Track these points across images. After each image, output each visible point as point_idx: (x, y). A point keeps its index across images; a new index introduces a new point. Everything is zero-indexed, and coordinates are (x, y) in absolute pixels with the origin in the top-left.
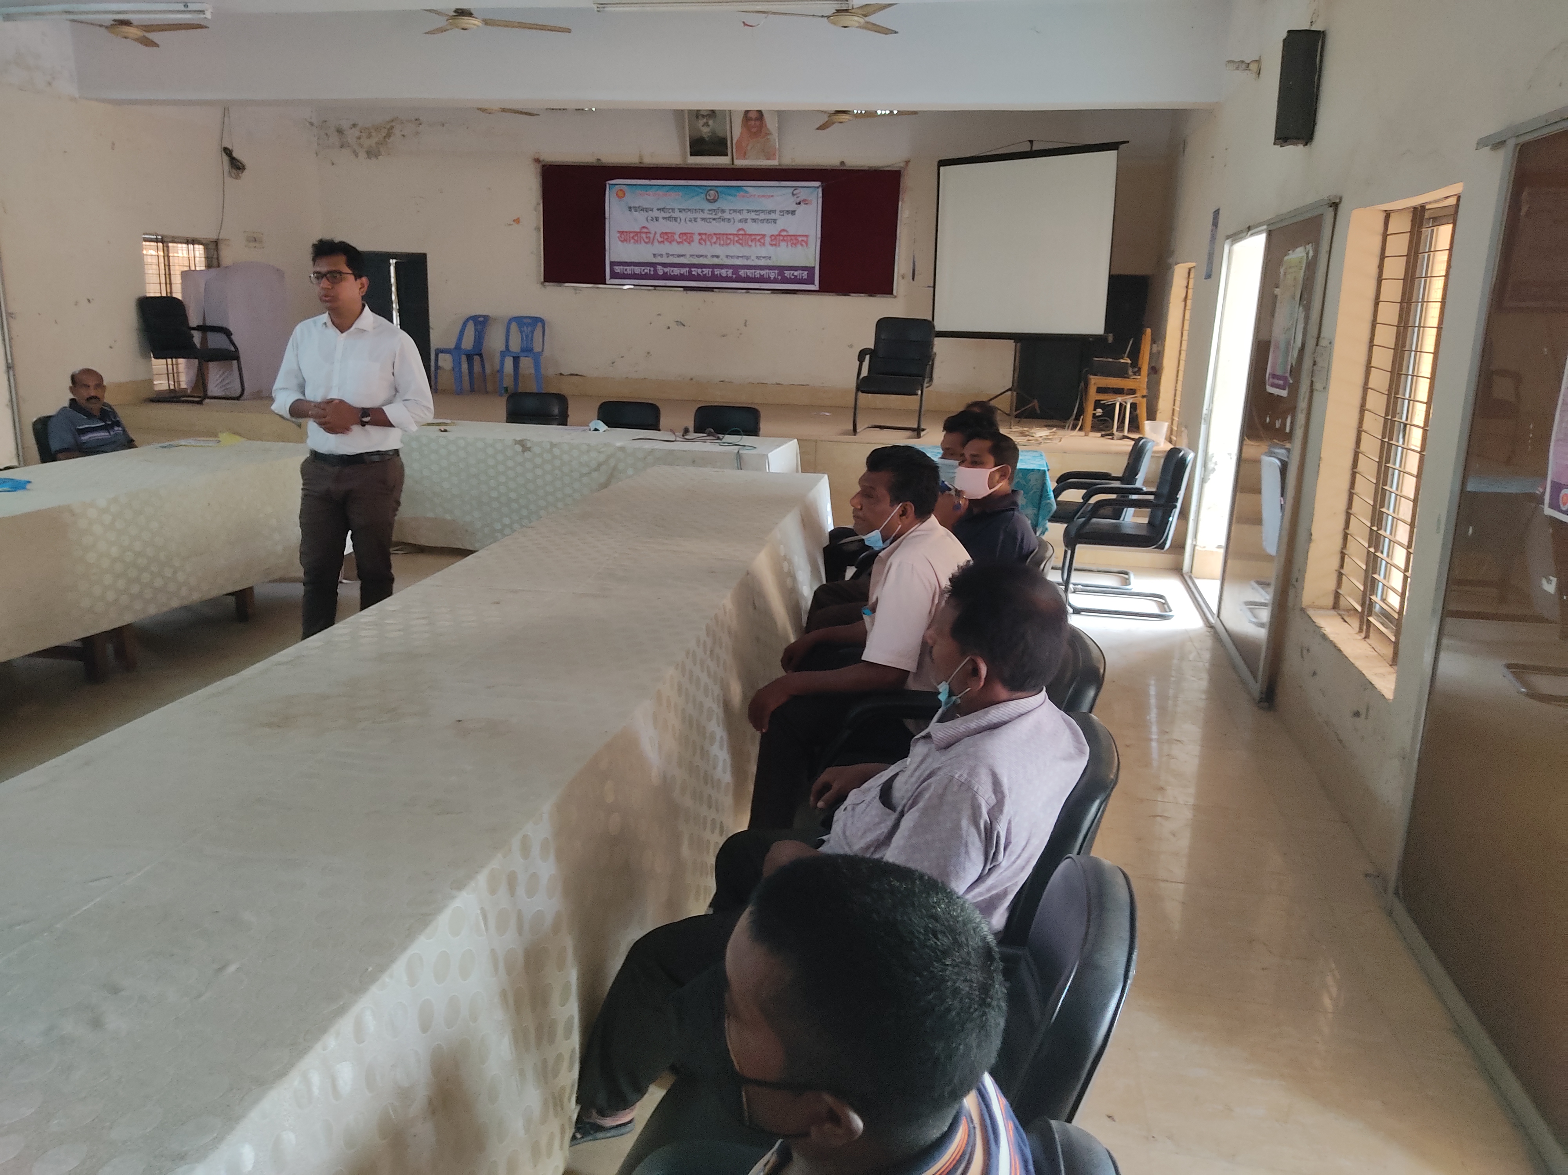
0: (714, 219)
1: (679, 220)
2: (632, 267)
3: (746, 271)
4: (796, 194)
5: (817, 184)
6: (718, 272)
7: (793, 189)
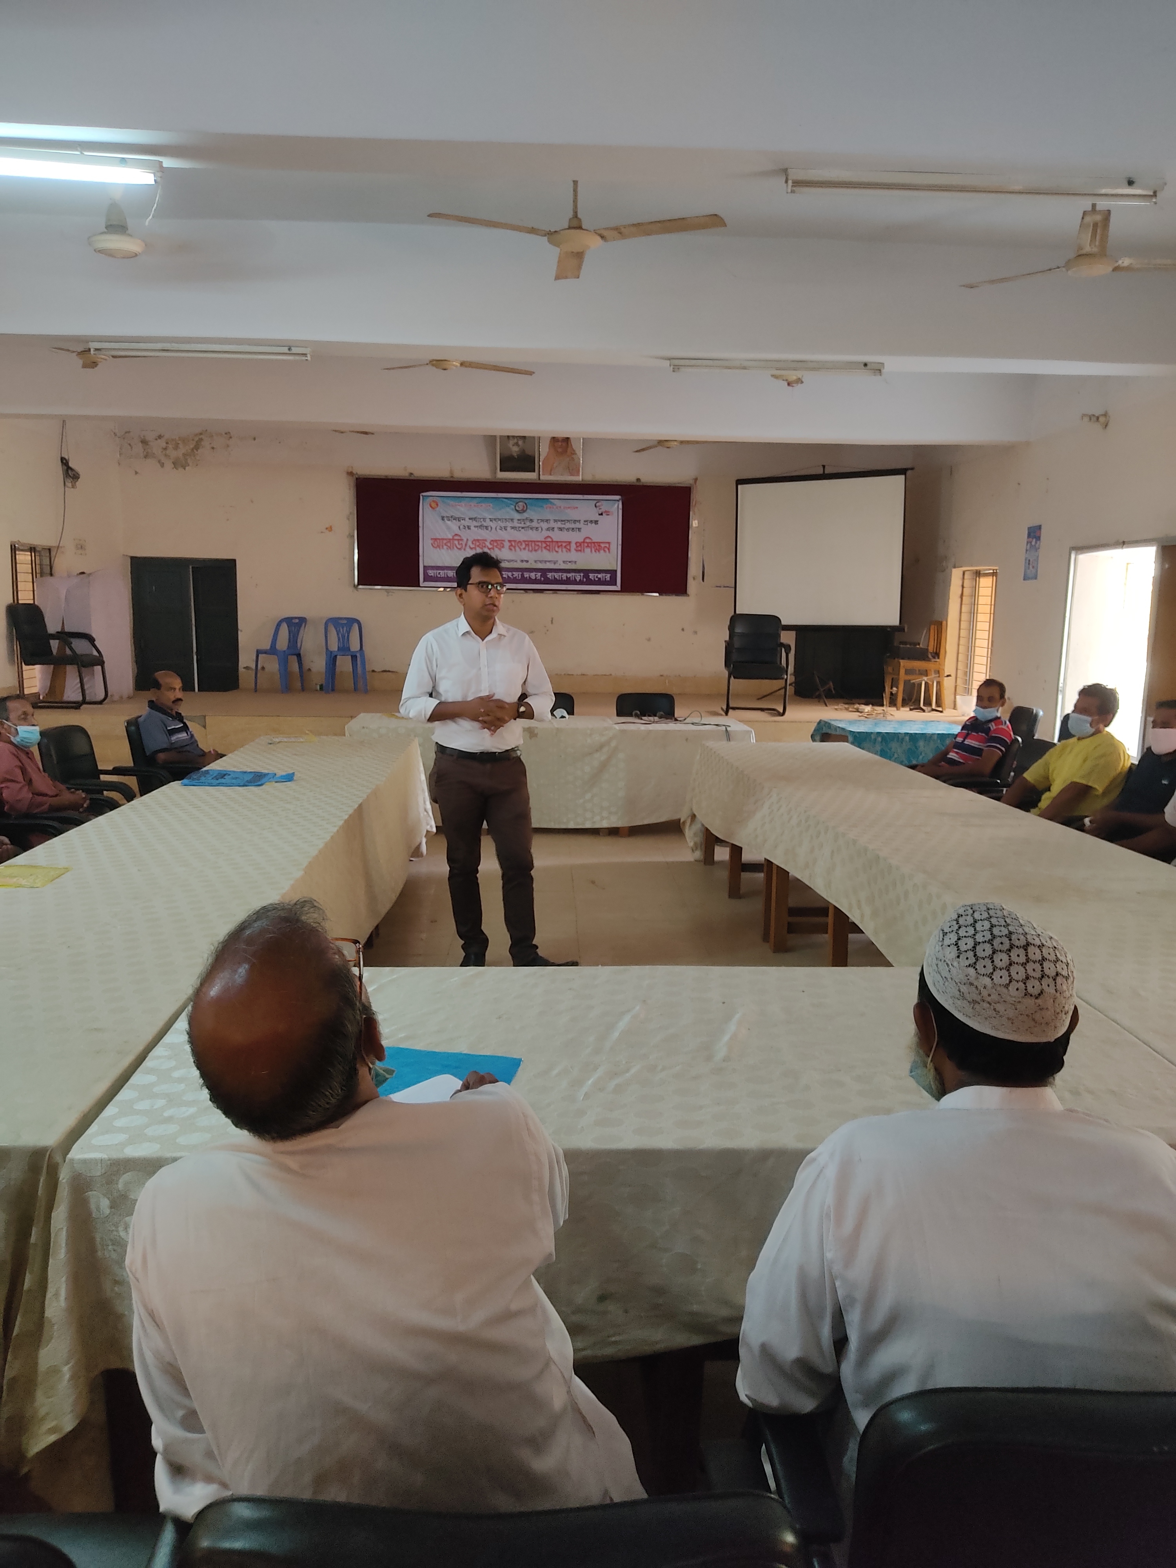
0: (523, 528)
1: (490, 529)
2: (446, 571)
3: (553, 574)
4: (599, 506)
5: (618, 497)
6: (528, 575)
7: (596, 501)
